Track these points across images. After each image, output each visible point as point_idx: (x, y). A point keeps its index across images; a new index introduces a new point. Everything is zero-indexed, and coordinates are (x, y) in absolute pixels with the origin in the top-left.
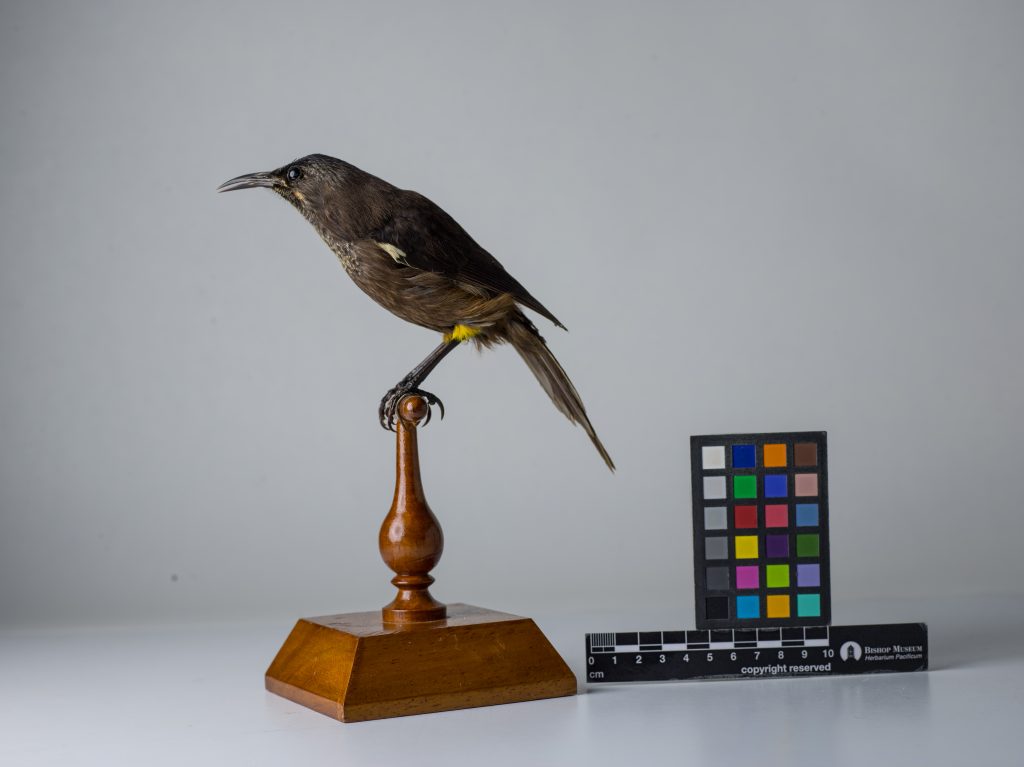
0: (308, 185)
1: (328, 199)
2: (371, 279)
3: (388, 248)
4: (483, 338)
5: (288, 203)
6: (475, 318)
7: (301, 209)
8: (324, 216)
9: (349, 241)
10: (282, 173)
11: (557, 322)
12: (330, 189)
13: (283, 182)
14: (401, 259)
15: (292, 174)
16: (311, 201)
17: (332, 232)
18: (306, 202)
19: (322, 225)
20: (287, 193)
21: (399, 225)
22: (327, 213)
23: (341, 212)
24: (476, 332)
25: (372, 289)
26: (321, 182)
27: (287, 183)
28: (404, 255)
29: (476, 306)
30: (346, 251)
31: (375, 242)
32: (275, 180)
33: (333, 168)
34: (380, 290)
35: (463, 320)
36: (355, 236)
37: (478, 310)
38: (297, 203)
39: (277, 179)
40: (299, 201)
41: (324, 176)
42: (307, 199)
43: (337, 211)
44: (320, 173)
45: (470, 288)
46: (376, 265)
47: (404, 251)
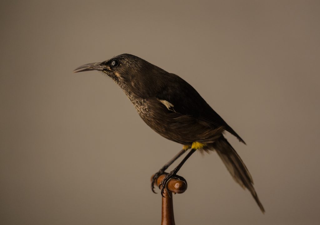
0: (122, 69)
1: (133, 77)
2: (154, 118)
3: (165, 102)
4: (206, 148)
5: (111, 78)
6: (206, 139)
7: (118, 81)
8: (131, 85)
9: (144, 98)
10: (108, 63)
11: (240, 140)
12: (134, 71)
13: (109, 68)
14: (171, 108)
15: (113, 63)
16: (124, 77)
17: (135, 93)
18: (121, 78)
19: (129, 90)
20: (111, 74)
21: (170, 91)
22: (133, 84)
23: (140, 83)
24: (204, 145)
25: (153, 124)
26: (130, 68)
27: (111, 68)
28: (172, 106)
29: (207, 133)
30: (141, 104)
31: (158, 99)
32: (104, 67)
33: (136, 61)
34: (158, 124)
35: (199, 139)
36: (148, 96)
37: (208, 134)
38: (116, 78)
39: (105, 66)
40: (117, 77)
41: (131, 64)
42: (122, 77)
43: (138, 83)
44: (129, 63)
45: (204, 124)
46: (158, 111)
47: (172, 104)
